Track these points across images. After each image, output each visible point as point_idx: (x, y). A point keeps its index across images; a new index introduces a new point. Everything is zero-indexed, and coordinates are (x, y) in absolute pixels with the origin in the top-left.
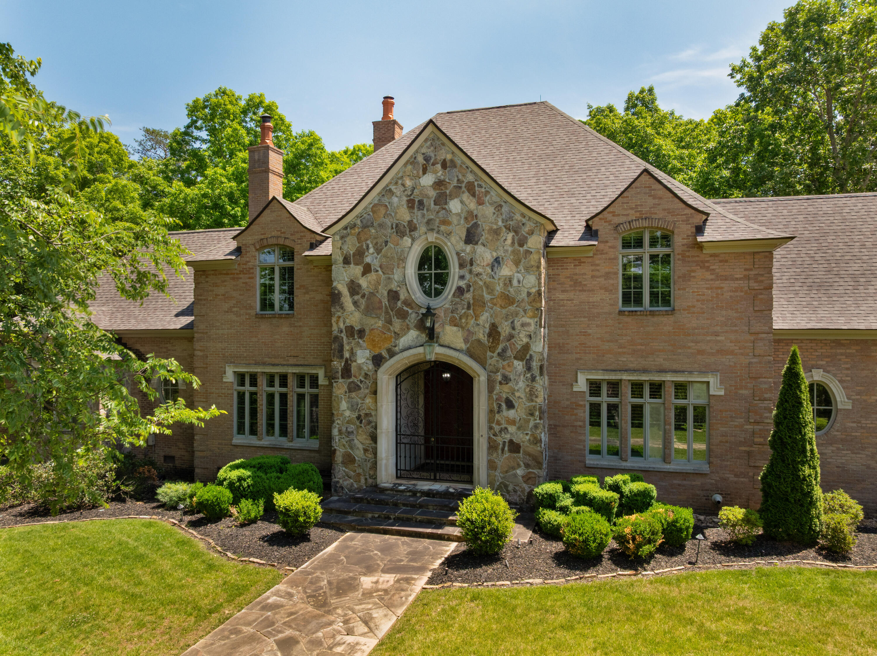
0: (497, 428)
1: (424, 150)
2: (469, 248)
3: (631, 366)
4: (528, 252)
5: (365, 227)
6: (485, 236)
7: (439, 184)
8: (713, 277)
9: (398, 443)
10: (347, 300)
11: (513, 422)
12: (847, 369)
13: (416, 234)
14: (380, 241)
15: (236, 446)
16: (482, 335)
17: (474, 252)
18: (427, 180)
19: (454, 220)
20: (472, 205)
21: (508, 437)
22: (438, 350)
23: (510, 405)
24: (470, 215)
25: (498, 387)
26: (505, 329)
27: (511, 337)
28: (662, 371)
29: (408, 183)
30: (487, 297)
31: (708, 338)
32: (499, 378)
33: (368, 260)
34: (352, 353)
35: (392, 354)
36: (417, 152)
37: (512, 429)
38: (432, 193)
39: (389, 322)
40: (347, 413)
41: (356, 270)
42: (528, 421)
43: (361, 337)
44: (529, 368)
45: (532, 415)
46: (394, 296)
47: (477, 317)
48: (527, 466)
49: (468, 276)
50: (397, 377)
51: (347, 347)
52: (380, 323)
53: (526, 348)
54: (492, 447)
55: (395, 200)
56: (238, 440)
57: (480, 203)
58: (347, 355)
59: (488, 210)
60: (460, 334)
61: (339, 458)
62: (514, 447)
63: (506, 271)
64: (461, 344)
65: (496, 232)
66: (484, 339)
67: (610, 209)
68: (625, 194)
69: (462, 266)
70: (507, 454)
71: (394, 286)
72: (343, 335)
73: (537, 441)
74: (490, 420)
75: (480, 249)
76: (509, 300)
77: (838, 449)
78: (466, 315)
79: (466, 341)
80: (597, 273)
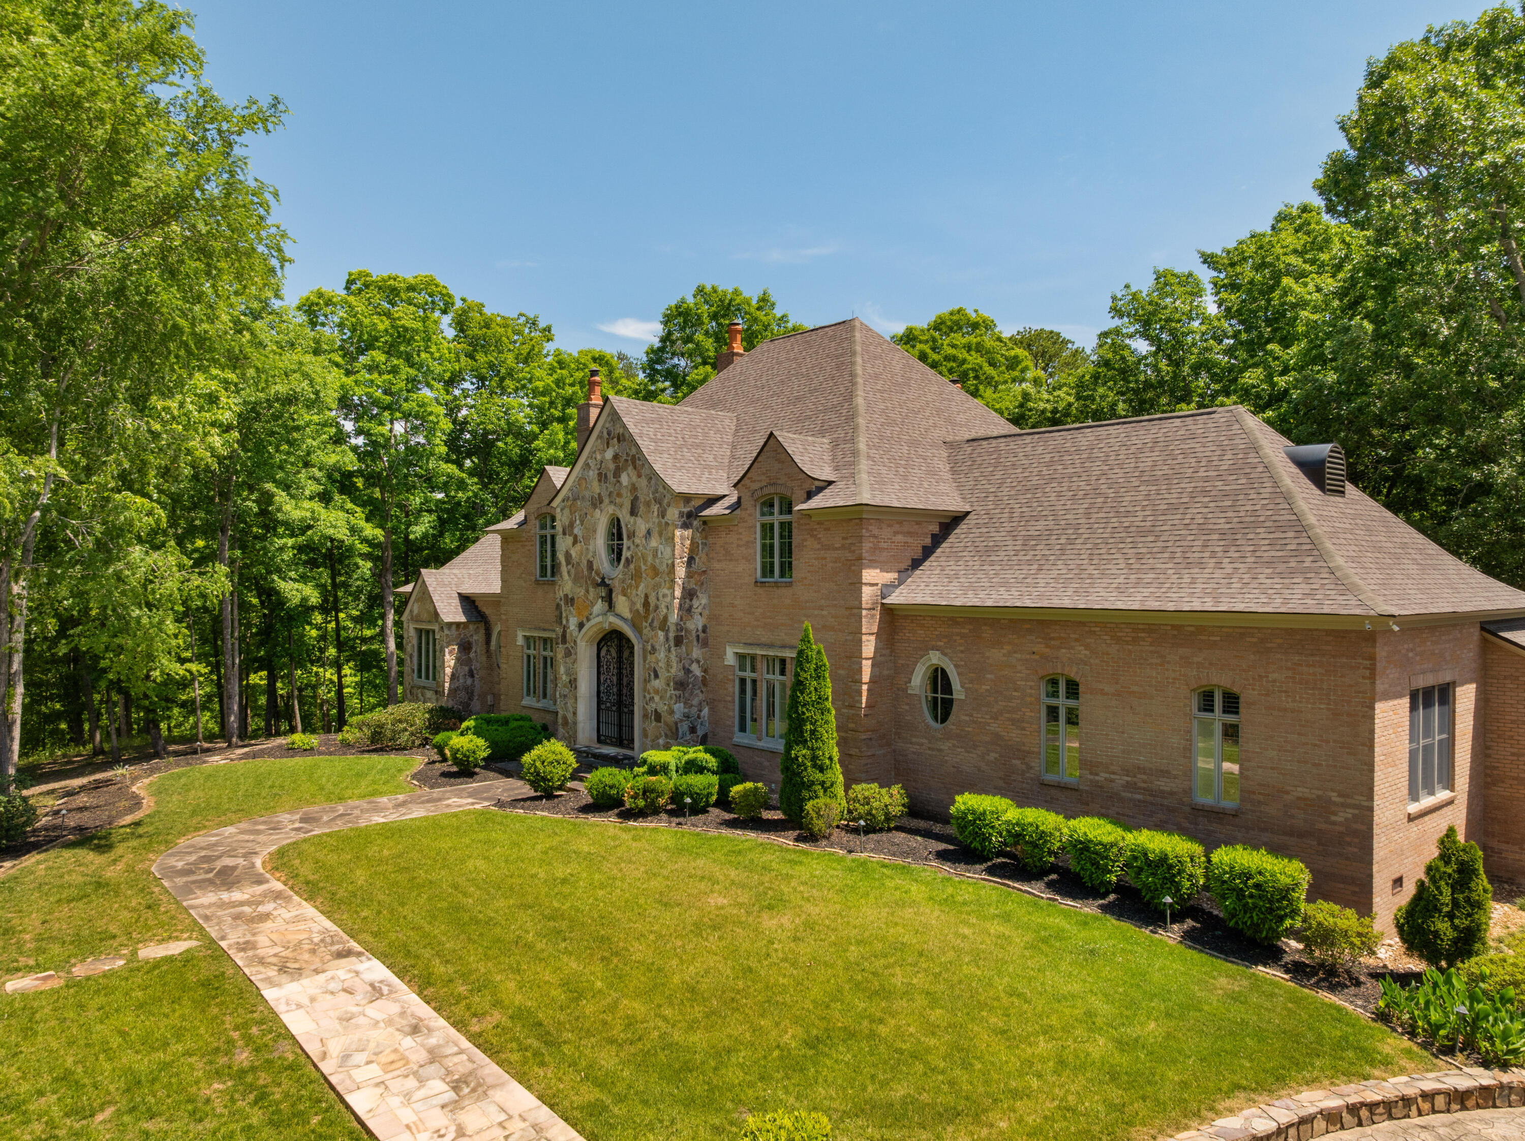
0: (648, 696)
1: (607, 425)
2: (632, 519)
3: (763, 640)
4: (667, 524)
5: (575, 500)
6: (642, 509)
7: (616, 457)
8: (819, 546)
9: (599, 710)
10: (564, 569)
11: (657, 692)
12: (962, 652)
13: (603, 506)
14: (583, 513)
15: (524, 707)
16: (639, 606)
17: (635, 523)
18: (609, 454)
19: (624, 492)
20: (634, 478)
21: (654, 705)
22: (612, 619)
23: (657, 676)
24: (634, 488)
25: (649, 657)
26: (652, 600)
27: (657, 607)
28: (784, 647)
29: (599, 457)
30: (643, 567)
31: (816, 612)
32: (649, 648)
33: (576, 531)
34: (568, 621)
35: (588, 620)
36: (603, 426)
37: (657, 698)
38: (612, 466)
39: (587, 591)
40: (564, 677)
41: (569, 540)
42: (666, 691)
43: (572, 605)
44: (667, 639)
45: (668, 685)
46: (590, 565)
47: (637, 587)
48: (666, 735)
49: (632, 547)
50: (598, 644)
51: (564, 615)
52: (583, 592)
53: (666, 619)
54: (645, 716)
55: (591, 473)
56: (527, 701)
57: (639, 476)
58: (564, 622)
59: (643, 482)
60: (627, 604)
61: (560, 721)
62: (658, 717)
63: (654, 543)
64: (627, 615)
65: (648, 504)
66: (641, 610)
67: (749, 475)
68: (760, 459)
69: (629, 538)
70: (654, 724)
71: (590, 556)
72: (562, 603)
73: (671, 712)
74: (645, 690)
75: (639, 520)
76: (656, 571)
77: (954, 746)
78: (630, 586)
79: (631, 611)
80: (741, 543)
